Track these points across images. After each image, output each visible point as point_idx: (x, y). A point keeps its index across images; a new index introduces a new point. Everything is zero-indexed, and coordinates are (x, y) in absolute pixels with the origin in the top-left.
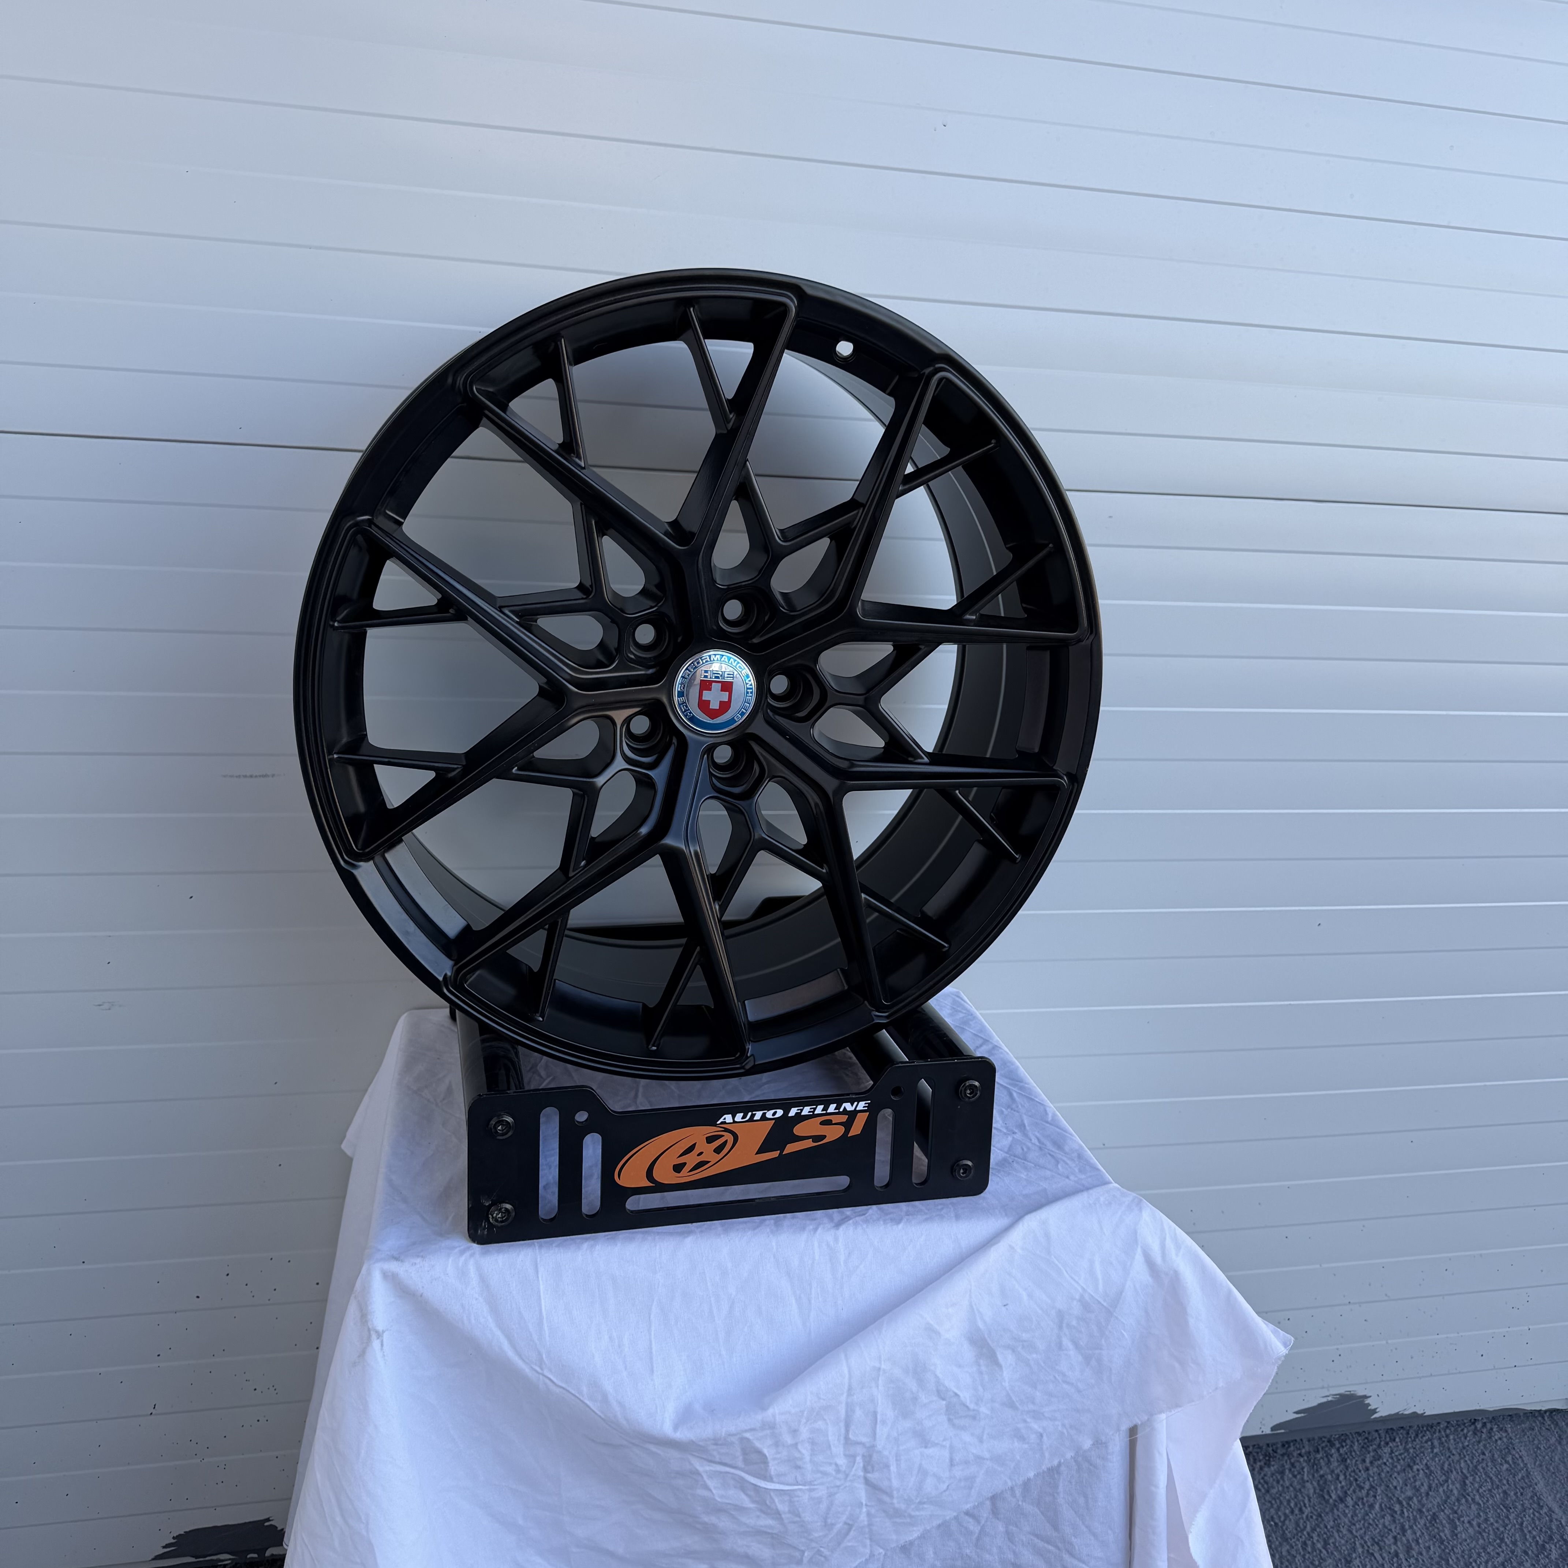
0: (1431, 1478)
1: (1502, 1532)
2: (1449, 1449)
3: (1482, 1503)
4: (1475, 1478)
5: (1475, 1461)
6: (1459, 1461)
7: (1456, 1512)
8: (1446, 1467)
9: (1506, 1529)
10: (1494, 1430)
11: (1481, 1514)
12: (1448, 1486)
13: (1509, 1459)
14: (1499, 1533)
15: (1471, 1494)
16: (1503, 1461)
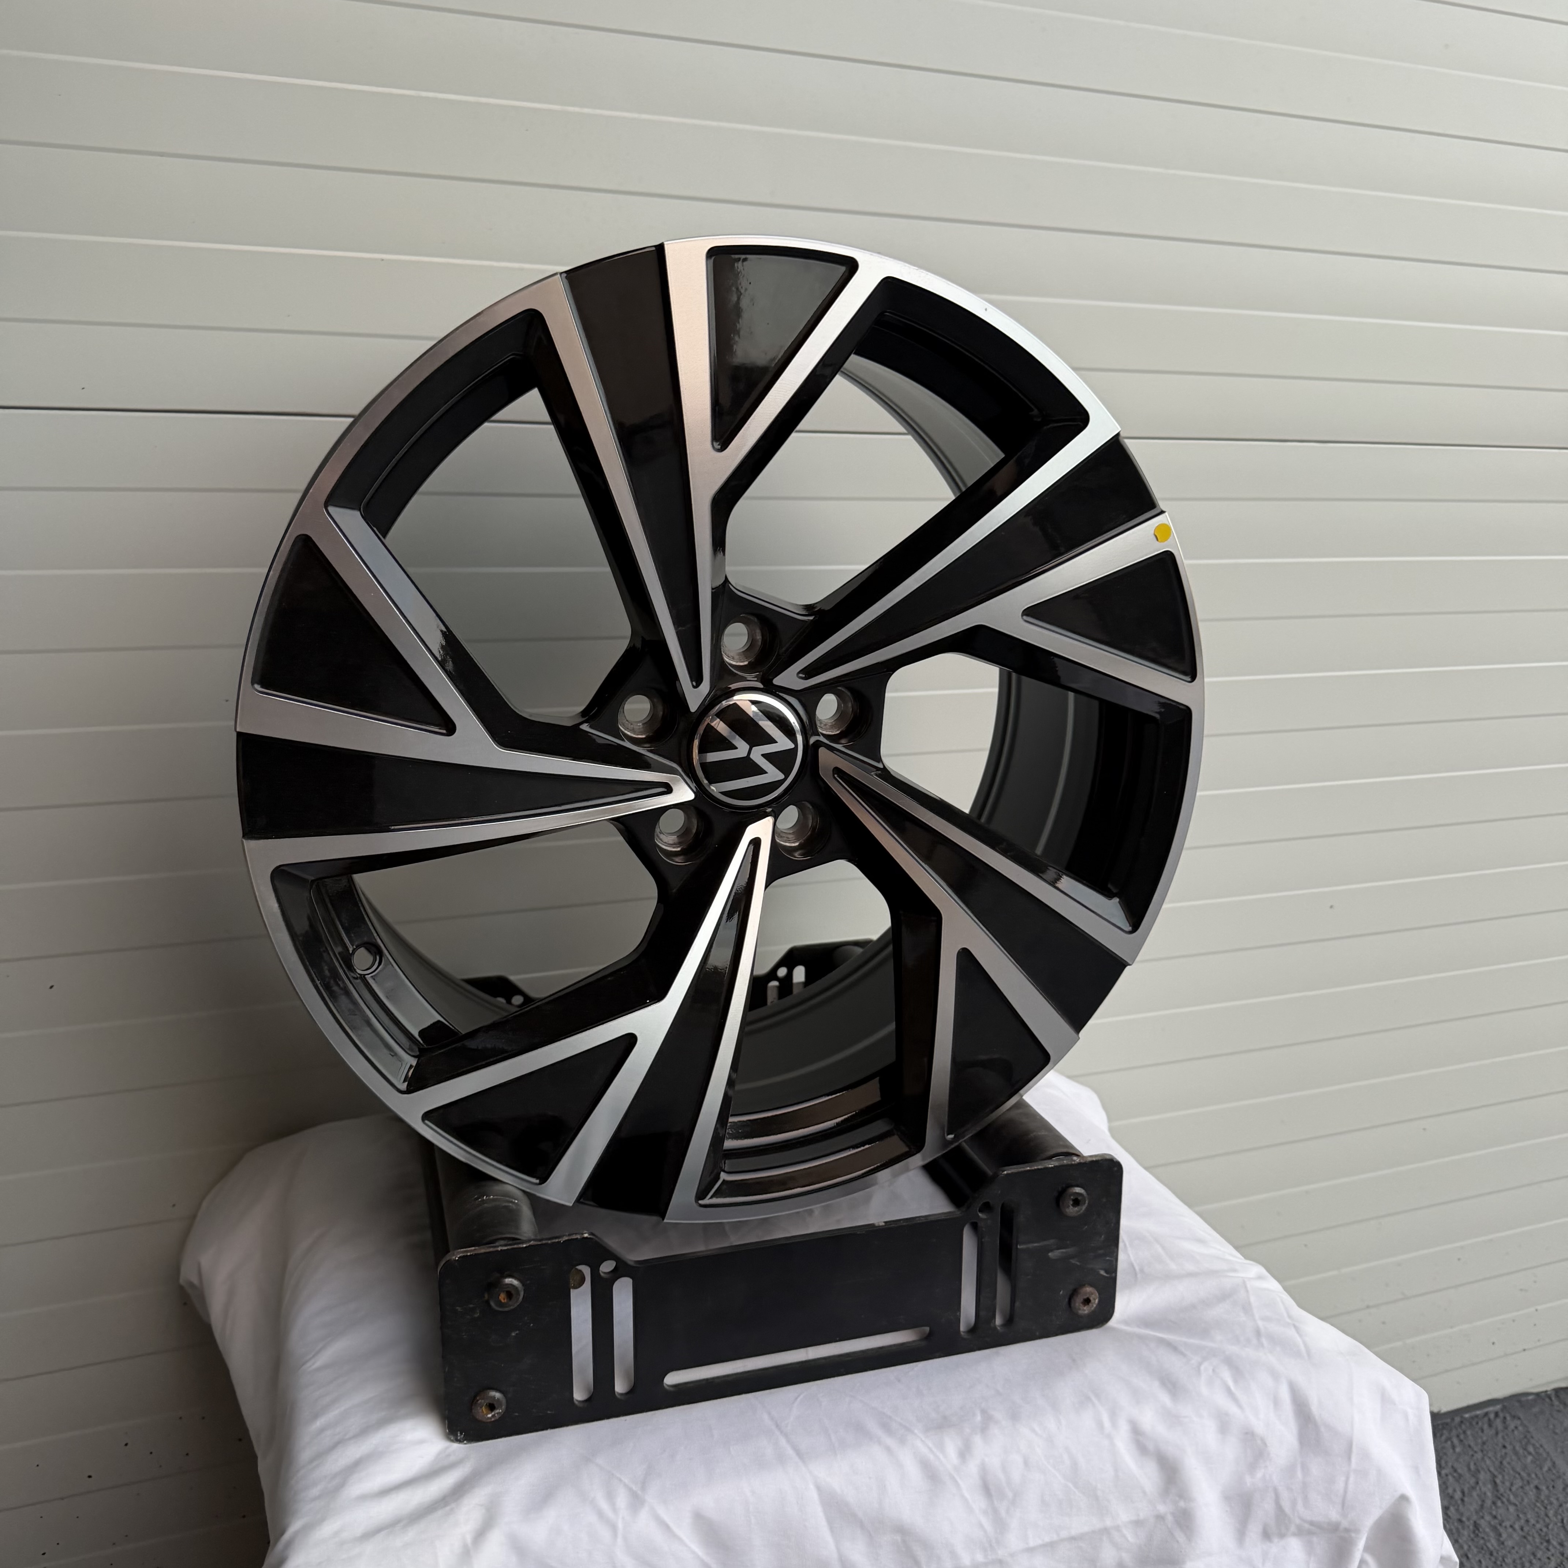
0: (1461, 1482)
1: (1546, 1534)
2: (1470, 1446)
3: (1517, 1503)
4: (1503, 1476)
5: (1499, 1456)
6: (1483, 1459)
7: (1495, 1517)
8: (1472, 1467)
9: (1548, 1528)
10: (1508, 1418)
11: (1521, 1516)
12: (1480, 1489)
13: (1531, 1449)
14: (1543, 1534)
15: (1506, 1495)
16: (1526, 1453)
